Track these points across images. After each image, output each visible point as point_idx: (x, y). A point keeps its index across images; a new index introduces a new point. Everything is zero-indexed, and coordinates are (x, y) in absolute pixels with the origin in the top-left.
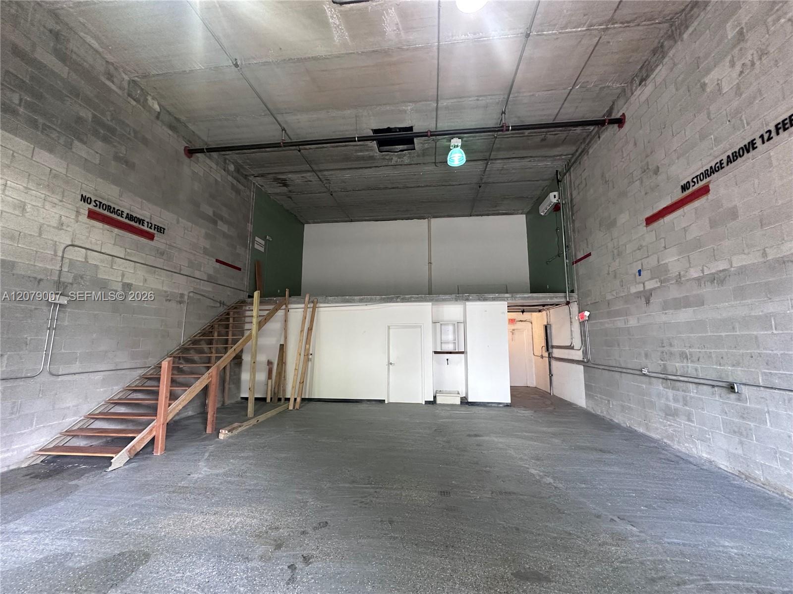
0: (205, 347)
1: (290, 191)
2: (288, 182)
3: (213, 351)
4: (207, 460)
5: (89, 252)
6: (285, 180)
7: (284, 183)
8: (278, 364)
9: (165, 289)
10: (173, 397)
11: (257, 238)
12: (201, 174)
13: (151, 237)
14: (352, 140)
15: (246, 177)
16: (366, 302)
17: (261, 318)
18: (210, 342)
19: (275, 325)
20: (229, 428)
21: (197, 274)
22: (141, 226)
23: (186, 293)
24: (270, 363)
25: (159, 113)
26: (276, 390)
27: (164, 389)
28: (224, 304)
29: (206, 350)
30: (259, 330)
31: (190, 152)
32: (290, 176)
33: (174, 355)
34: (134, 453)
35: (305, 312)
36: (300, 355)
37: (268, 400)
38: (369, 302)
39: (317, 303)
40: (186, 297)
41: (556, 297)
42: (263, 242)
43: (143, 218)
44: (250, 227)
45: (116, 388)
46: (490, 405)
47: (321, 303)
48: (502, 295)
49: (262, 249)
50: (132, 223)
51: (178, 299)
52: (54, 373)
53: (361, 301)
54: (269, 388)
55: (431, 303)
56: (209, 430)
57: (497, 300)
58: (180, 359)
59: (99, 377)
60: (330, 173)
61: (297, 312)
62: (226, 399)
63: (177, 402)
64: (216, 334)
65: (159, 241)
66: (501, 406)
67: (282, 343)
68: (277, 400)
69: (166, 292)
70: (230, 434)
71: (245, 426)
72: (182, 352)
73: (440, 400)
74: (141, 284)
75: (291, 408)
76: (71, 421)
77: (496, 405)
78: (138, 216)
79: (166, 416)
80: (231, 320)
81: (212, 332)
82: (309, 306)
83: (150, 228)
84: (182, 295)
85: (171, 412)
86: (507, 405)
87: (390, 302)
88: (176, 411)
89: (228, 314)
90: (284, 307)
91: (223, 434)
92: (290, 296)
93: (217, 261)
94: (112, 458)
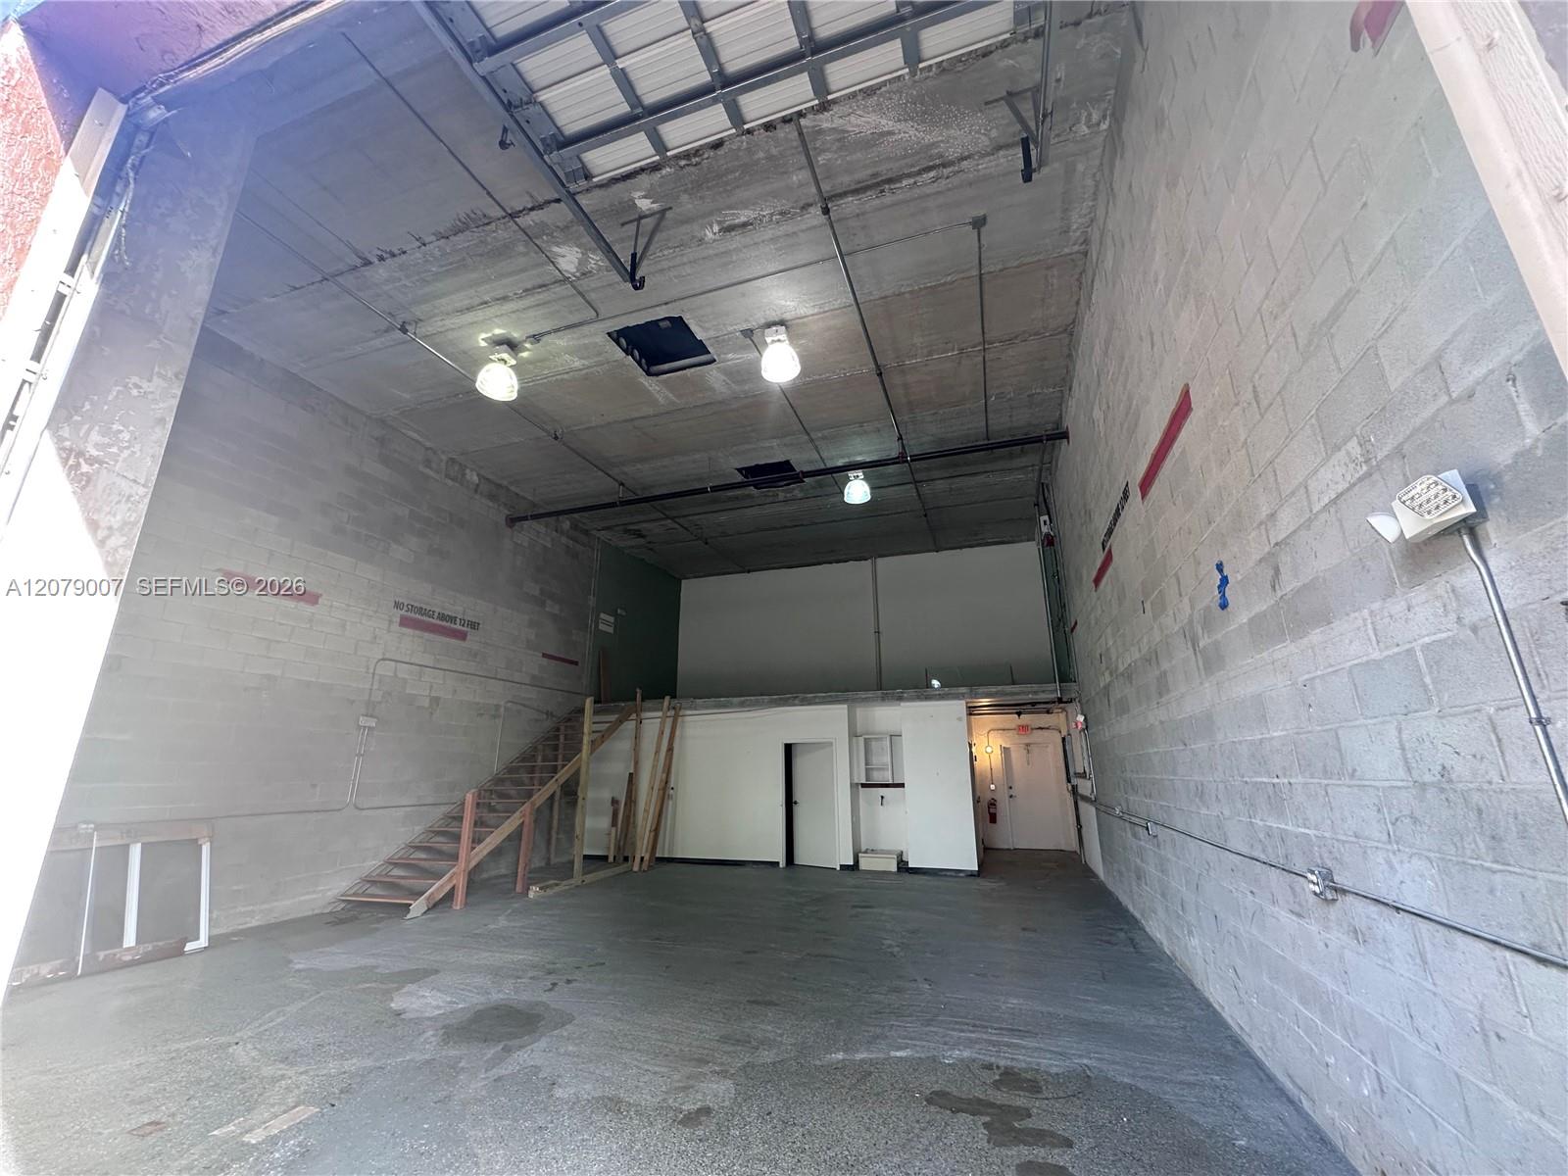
0: (525, 776)
1: (650, 542)
2: (644, 533)
3: (536, 782)
4: (509, 915)
5: (399, 664)
6: (639, 530)
7: (639, 534)
8: (626, 804)
9: (477, 700)
10: (477, 840)
11: (602, 616)
12: (526, 544)
13: (463, 636)
14: (703, 491)
15: (586, 533)
16: (749, 706)
17: (596, 735)
18: (532, 770)
19: (621, 745)
20: (542, 885)
21: (517, 677)
22: (452, 626)
23: (502, 703)
24: (614, 802)
25: (478, 485)
26: (622, 843)
27: (466, 830)
28: (552, 715)
29: (527, 781)
30: (592, 753)
31: (512, 521)
32: (644, 525)
33: (485, 788)
34: (432, 902)
35: (663, 724)
36: (652, 788)
37: (611, 859)
38: (754, 705)
39: (680, 709)
40: (502, 709)
41: (1043, 692)
42: (612, 619)
43: (454, 615)
44: (592, 601)
45: (417, 828)
46: (944, 873)
47: (685, 709)
48: (954, 690)
49: (611, 630)
50: (444, 623)
51: (493, 713)
52: (360, 806)
53: (742, 705)
54: (613, 841)
55: (846, 706)
56: (519, 888)
57: (948, 699)
58: (491, 794)
59: (401, 812)
60: (697, 517)
61: (653, 722)
62: (552, 856)
63: (482, 846)
64: (540, 758)
65: (473, 641)
66: (961, 875)
67: (632, 771)
68: (622, 858)
69: (478, 704)
70: (542, 892)
71: (564, 886)
72: (496, 784)
73: (865, 864)
74: (450, 697)
75: (636, 869)
76: (372, 864)
77: (953, 874)
78: (450, 614)
79: (468, 862)
80: (562, 738)
81: (534, 756)
82: (669, 714)
83: (463, 625)
84: (497, 707)
85: (474, 858)
86: (971, 875)
87: (784, 705)
88: (481, 857)
89: (558, 730)
90: (634, 716)
91: (534, 892)
92: (643, 700)
93: (544, 655)
94: (411, 905)
